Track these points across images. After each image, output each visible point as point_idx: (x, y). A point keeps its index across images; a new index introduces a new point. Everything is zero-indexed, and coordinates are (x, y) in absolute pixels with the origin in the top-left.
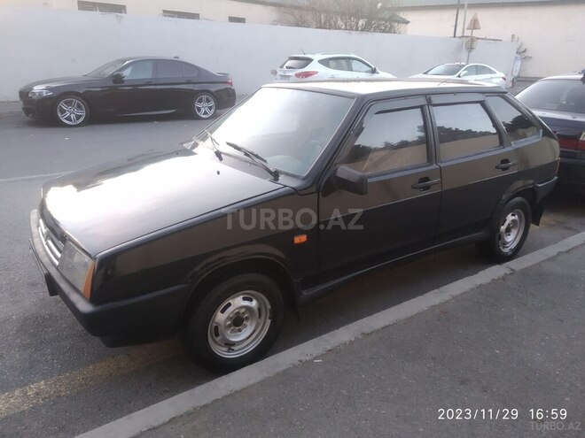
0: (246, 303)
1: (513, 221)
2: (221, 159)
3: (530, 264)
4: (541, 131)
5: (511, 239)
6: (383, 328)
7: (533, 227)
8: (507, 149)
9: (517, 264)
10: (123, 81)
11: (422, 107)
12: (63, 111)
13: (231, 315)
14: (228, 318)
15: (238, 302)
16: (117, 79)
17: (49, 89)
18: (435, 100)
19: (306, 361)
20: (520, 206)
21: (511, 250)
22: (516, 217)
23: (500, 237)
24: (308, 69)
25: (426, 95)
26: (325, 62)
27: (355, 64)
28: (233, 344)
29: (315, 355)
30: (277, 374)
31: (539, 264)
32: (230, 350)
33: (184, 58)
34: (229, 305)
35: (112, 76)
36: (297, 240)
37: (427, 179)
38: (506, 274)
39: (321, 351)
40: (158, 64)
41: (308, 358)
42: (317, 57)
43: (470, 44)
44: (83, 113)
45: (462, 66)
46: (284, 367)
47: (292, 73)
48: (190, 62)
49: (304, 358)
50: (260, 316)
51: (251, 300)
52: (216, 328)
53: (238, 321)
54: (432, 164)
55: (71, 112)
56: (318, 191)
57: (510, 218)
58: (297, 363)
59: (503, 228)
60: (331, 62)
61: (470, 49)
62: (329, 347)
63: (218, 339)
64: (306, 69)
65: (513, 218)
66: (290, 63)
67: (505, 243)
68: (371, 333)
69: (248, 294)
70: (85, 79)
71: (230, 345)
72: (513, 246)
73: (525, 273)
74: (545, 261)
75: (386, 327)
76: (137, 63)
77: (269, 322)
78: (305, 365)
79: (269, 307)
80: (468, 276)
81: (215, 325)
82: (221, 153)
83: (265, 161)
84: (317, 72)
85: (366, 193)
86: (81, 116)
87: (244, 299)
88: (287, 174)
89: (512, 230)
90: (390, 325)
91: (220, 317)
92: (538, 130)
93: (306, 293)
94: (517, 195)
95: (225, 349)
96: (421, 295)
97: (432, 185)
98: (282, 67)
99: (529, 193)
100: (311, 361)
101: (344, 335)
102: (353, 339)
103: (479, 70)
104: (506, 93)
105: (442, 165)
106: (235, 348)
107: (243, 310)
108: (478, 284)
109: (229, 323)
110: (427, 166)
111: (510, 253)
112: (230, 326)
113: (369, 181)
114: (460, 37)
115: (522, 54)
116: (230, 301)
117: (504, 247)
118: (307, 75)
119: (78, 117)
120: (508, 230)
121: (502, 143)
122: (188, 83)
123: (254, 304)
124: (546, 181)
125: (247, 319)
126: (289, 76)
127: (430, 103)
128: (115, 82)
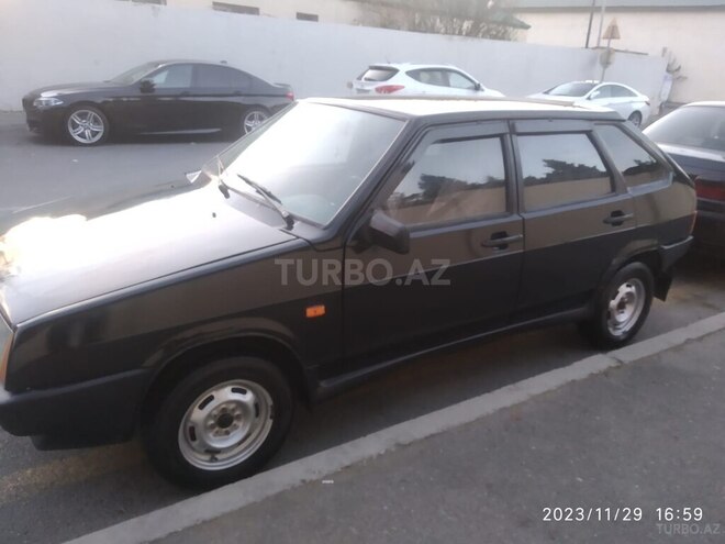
0: (237, 397)
1: (629, 294)
2: (227, 196)
3: (645, 354)
4: (671, 175)
5: (625, 319)
6: (426, 438)
7: (656, 301)
8: (621, 197)
9: (627, 354)
10: (154, 90)
11: (501, 136)
12: (75, 126)
13: (215, 412)
14: (209, 416)
15: (225, 395)
16: (146, 86)
17: (60, 97)
18: (520, 127)
19: (311, 481)
20: (637, 274)
21: (624, 333)
22: (633, 289)
23: (609, 315)
24: (391, 82)
25: (508, 120)
26: (414, 74)
27: (453, 78)
28: (218, 451)
29: (325, 473)
30: (268, 498)
31: (658, 355)
32: (213, 459)
33: (235, 63)
34: (211, 398)
35: (140, 82)
36: (311, 312)
37: (503, 235)
38: (610, 367)
39: (335, 467)
40: (199, 69)
41: (314, 477)
42: (404, 67)
43: (606, 58)
44: (100, 129)
45: (593, 86)
46: (277, 489)
47: (371, 87)
48: (243, 69)
49: (308, 477)
50: (257, 415)
51: (244, 392)
52: (192, 430)
53: (224, 421)
54: (512, 214)
55: (85, 128)
56: (344, 246)
57: (624, 290)
58: (298, 483)
59: (614, 303)
60: (423, 75)
61: (606, 63)
62: (347, 463)
63: (195, 444)
64: (390, 82)
65: (629, 290)
66: (370, 74)
67: (616, 324)
68: (410, 444)
69: (240, 384)
70: (107, 85)
71: (213, 453)
72: (627, 328)
73: (637, 367)
74: (666, 350)
75: (432, 436)
76: (174, 68)
77: (270, 423)
78: (309, 486)
79: (270, 402)
80: (557, 367)
81: (190, 425)
82: (228, 188)
83: (280, 202)
84: (403, 87)
85: (407, 252)
86: (97, 132)
87: (234, 391)
88: (305, 221)
89: (627, 306)
90: (438, 434)
91: (198, 415)
92: (668, 172)
93: (324, 384)
94: (635, 258)
95: (207, 457)
96: (489, 392)
97: (512, 242)
98: (360, 78)
99: (652, 258)
100: (318, 482)
101: (371, 445)
102: (382, 452)
103: (616, 91)
104: (624, 121)
105: (526, 216)
106: (219, 456)
107: (232, 406)
108: (570, 379)
109: (212, 422)
110: (506, 217)
111: (622, 338)
112: (212, 427)
113: (412, 235)
114: (593, 49)
115: (674, 72)
116: (214, 393)
117: (615, 329)
118: (391, 89)
119: (94, 134)
120: (621, 306)
121: (614, 188)
122: (238, 94)
123: (248, 398)
124: (676, 242)
125: (238, 417)
126: (368, 91)
127: (513, 131)
128: (142, 90)
